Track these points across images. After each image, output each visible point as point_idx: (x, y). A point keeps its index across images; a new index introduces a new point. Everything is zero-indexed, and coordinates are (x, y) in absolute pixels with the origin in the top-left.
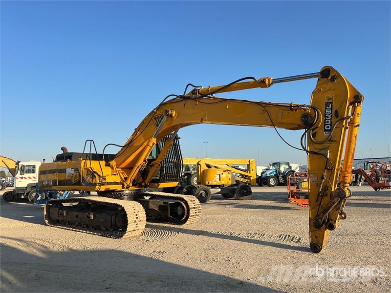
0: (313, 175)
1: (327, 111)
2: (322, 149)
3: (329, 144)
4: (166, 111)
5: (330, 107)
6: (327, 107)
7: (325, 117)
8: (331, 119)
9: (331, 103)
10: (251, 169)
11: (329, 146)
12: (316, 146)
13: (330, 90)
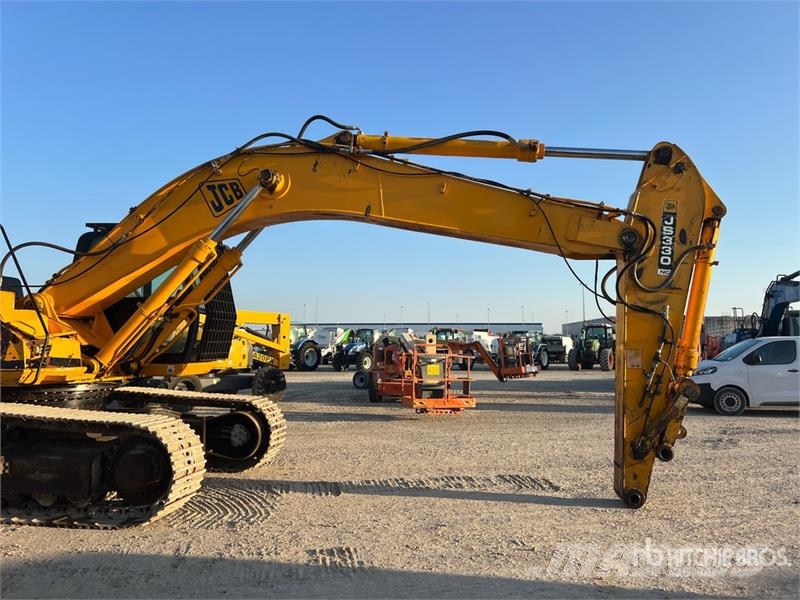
0: (634, 352)
1: (664, 228)
2: (652, 303)
3: (665, 294)
4: (267, 174)
5: (672, 223)
6: (666, 222)
7: (662, 240)
8: (671, 246)
9: (674, 215)
10: (281, 335)
11: (667, 297)
12: (642, 295)
13: (672, 189)
